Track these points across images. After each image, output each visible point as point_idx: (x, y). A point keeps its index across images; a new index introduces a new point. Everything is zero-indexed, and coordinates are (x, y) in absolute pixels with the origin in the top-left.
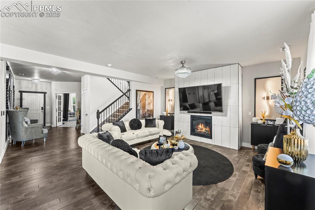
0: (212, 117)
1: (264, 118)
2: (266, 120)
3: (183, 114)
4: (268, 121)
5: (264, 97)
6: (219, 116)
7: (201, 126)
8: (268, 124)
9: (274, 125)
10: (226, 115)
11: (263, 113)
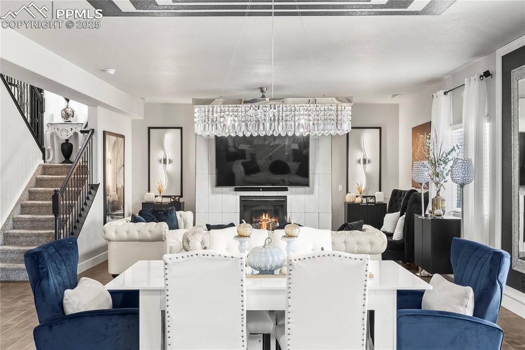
0: (286, 196)
1: (361, 194)
2: (364, 197)
3: (221, 195)
4: (368, 198)
5: (360, 160)
6: (301, 194)
7: (265, 216)
8: (367, 203)
9: (374, 203)
10: (312, 193)
11: (360, 185)
